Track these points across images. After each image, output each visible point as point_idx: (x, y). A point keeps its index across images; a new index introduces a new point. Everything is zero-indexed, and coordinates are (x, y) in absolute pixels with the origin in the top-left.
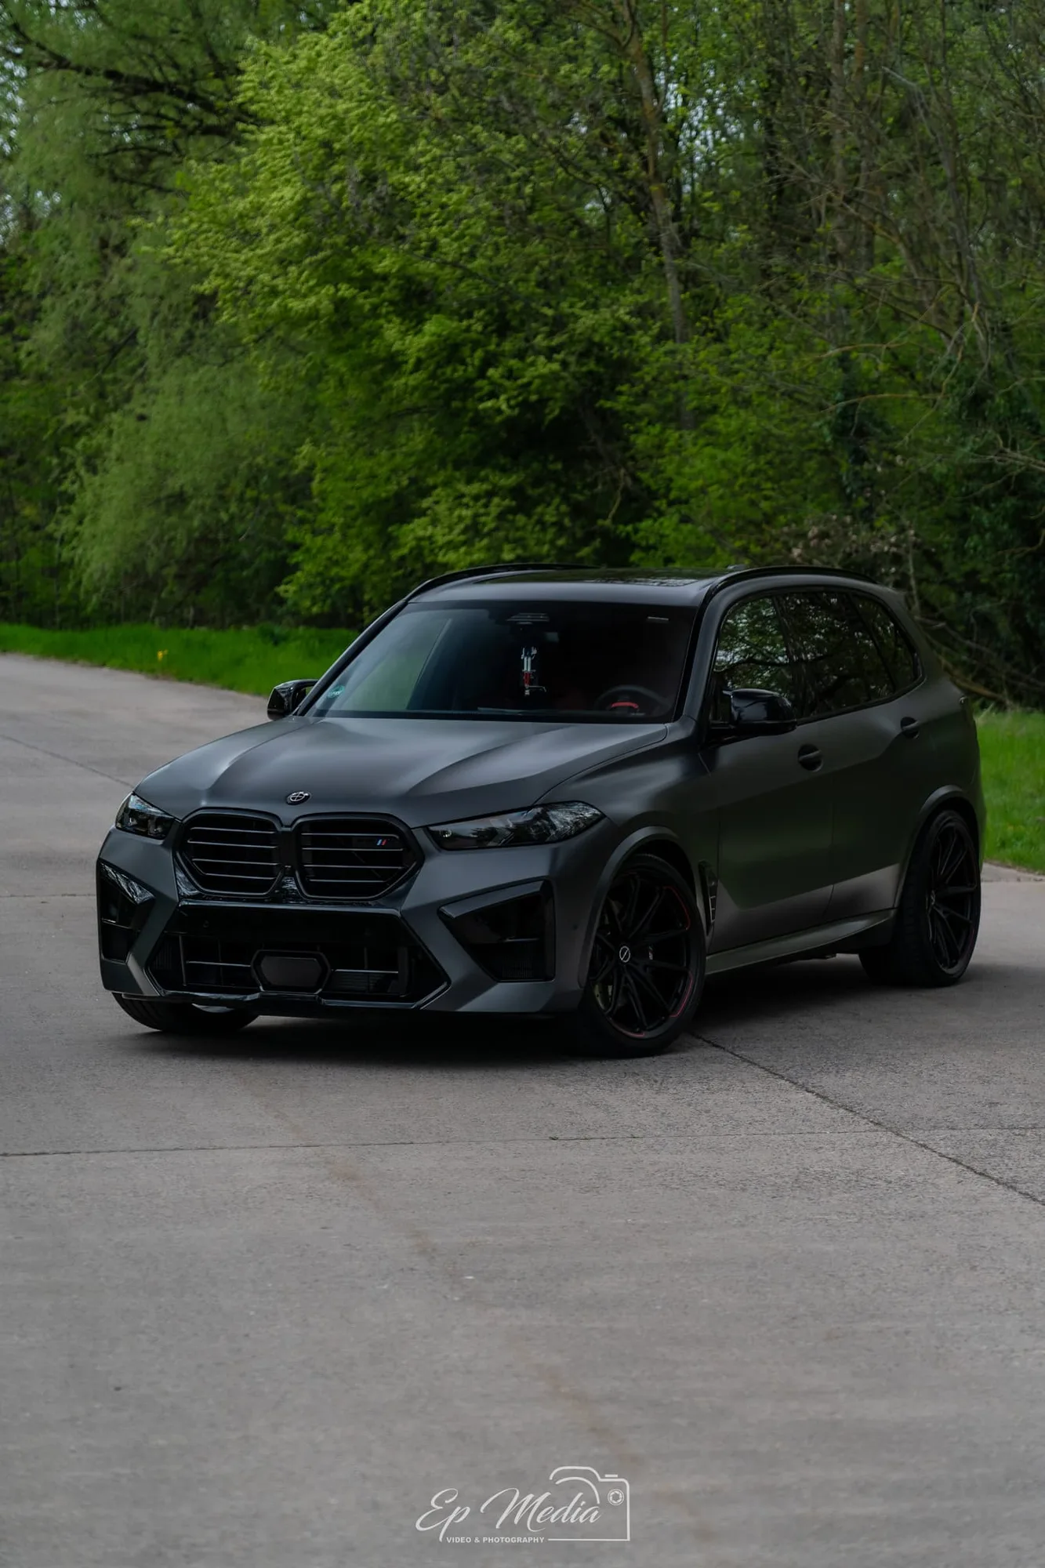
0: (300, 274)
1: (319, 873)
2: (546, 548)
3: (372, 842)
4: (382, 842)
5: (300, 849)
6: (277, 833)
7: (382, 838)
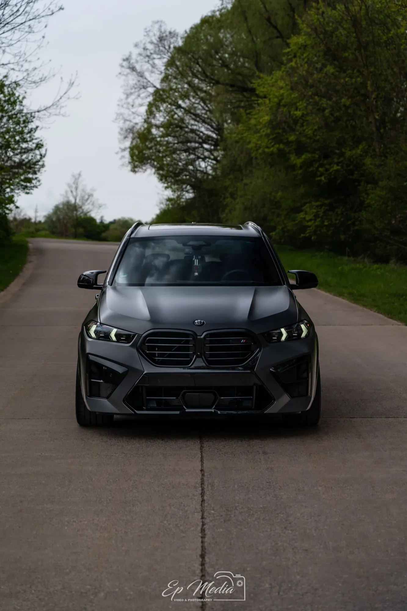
0: (268, 141)
2: (338, 221)
3: (239, 341)
4: (243, 341)
5: (204, 345)
6: (194, 339)
7: (244, 339)
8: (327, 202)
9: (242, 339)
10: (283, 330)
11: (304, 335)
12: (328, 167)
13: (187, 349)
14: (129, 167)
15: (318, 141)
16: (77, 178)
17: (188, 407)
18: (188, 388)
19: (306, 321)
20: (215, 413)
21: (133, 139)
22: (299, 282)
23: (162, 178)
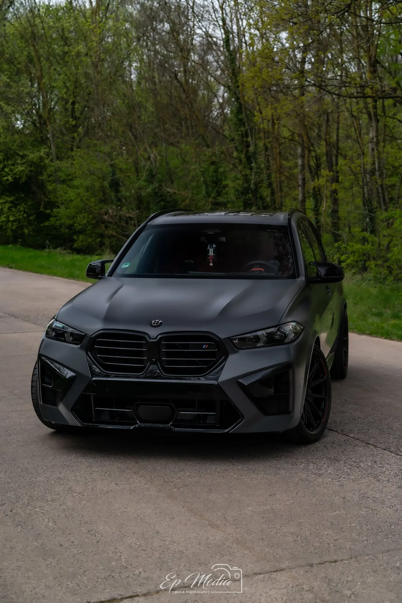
1: (169, 362)
3: (200, 346)
4: (206, 346)
5: (160, 350)
6: (147, 342)
9: (204, 344)
18: (142, 399)
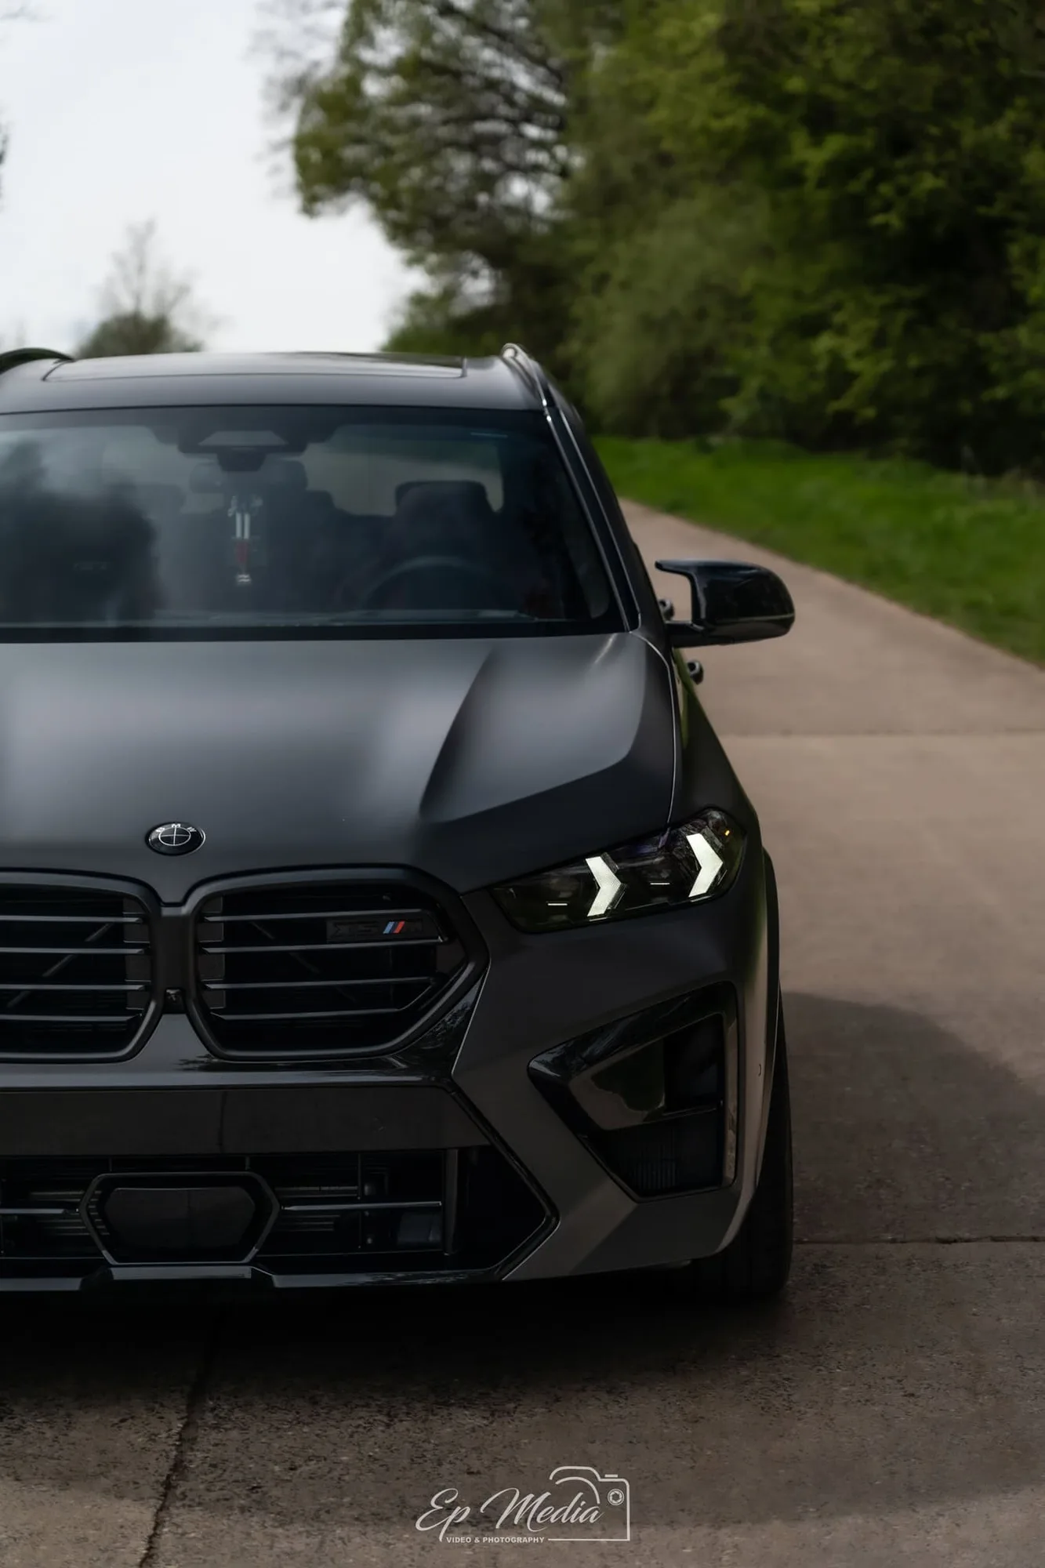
3: (373, 927)
4: (394, 927)
5: (199, 948)
6: (145, 920)
7: (396, 918)
8: (910, 293)
9: (390, 918)
10: (597, 866)
11: (702, 885)
12: (903, 180)
13: (116, 970)
14: (295, 202)
15: (871, 96)
16: (142, 237)
17: (123, 1258)
18: (123, 1162)
19: (717, 815)
20: (259, 1283)
21: (305, 112)
22: (703, 615)
23: (400, 233)
